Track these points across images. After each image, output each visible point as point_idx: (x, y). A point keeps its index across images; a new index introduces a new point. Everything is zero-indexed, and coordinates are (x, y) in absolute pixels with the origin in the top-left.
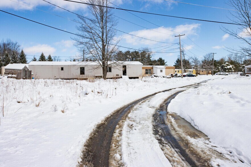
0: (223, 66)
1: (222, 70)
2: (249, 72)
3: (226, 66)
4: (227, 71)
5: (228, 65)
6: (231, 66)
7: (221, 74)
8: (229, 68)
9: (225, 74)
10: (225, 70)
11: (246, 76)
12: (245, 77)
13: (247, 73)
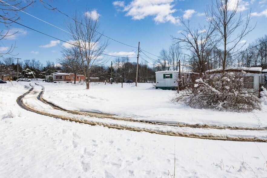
0: (24, 72)
1: (23, 76)
2: (56, 79)
3: (27, 73)
4: (28, 77)
5: (29, 71)
6: (32, 72)
7: (24, 80)
8: (30, 74)
9: (27, 80)
10: (26, 76)
11: (55, 82)
12: (53, 83)
13: (54, 80)
